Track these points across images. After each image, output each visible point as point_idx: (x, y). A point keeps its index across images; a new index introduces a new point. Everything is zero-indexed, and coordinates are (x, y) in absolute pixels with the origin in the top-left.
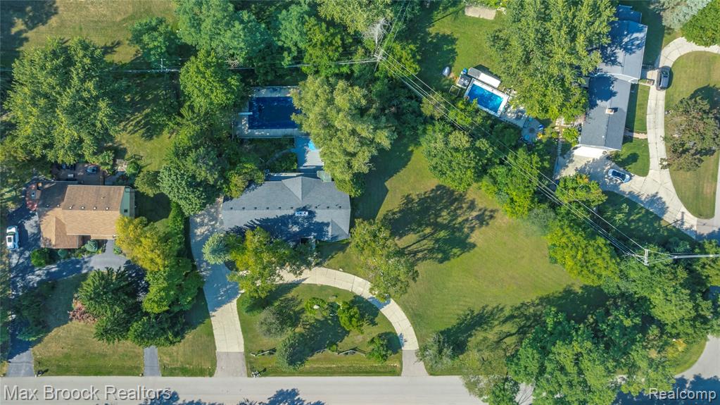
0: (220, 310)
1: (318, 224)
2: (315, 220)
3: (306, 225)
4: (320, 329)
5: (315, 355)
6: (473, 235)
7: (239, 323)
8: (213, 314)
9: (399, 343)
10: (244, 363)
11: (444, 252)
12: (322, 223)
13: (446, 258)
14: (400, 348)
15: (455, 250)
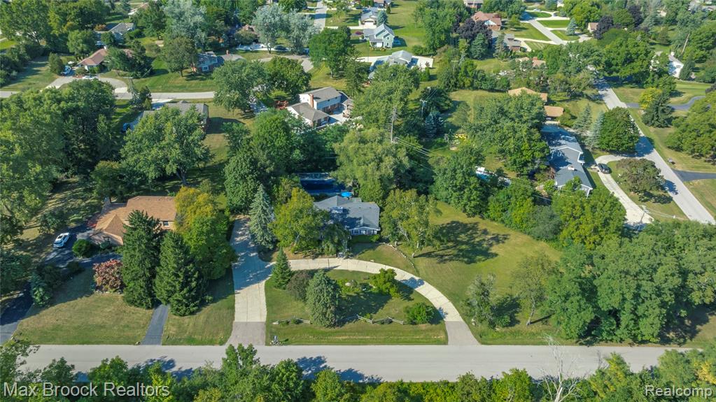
0: (246, 289)
1: (351, 219)
2: (348, 216)
3: (340, 220)
4: (352, 302)
5: (346, 325)
6: (492, 248)
7: (265, 298)
8: (238, 291)
9: (440, 315)
10: (264, 332)
11: (469, 257)
12: (355, 218)
13: (471, 261)
14: (442, 319)
15: (478, 257)
